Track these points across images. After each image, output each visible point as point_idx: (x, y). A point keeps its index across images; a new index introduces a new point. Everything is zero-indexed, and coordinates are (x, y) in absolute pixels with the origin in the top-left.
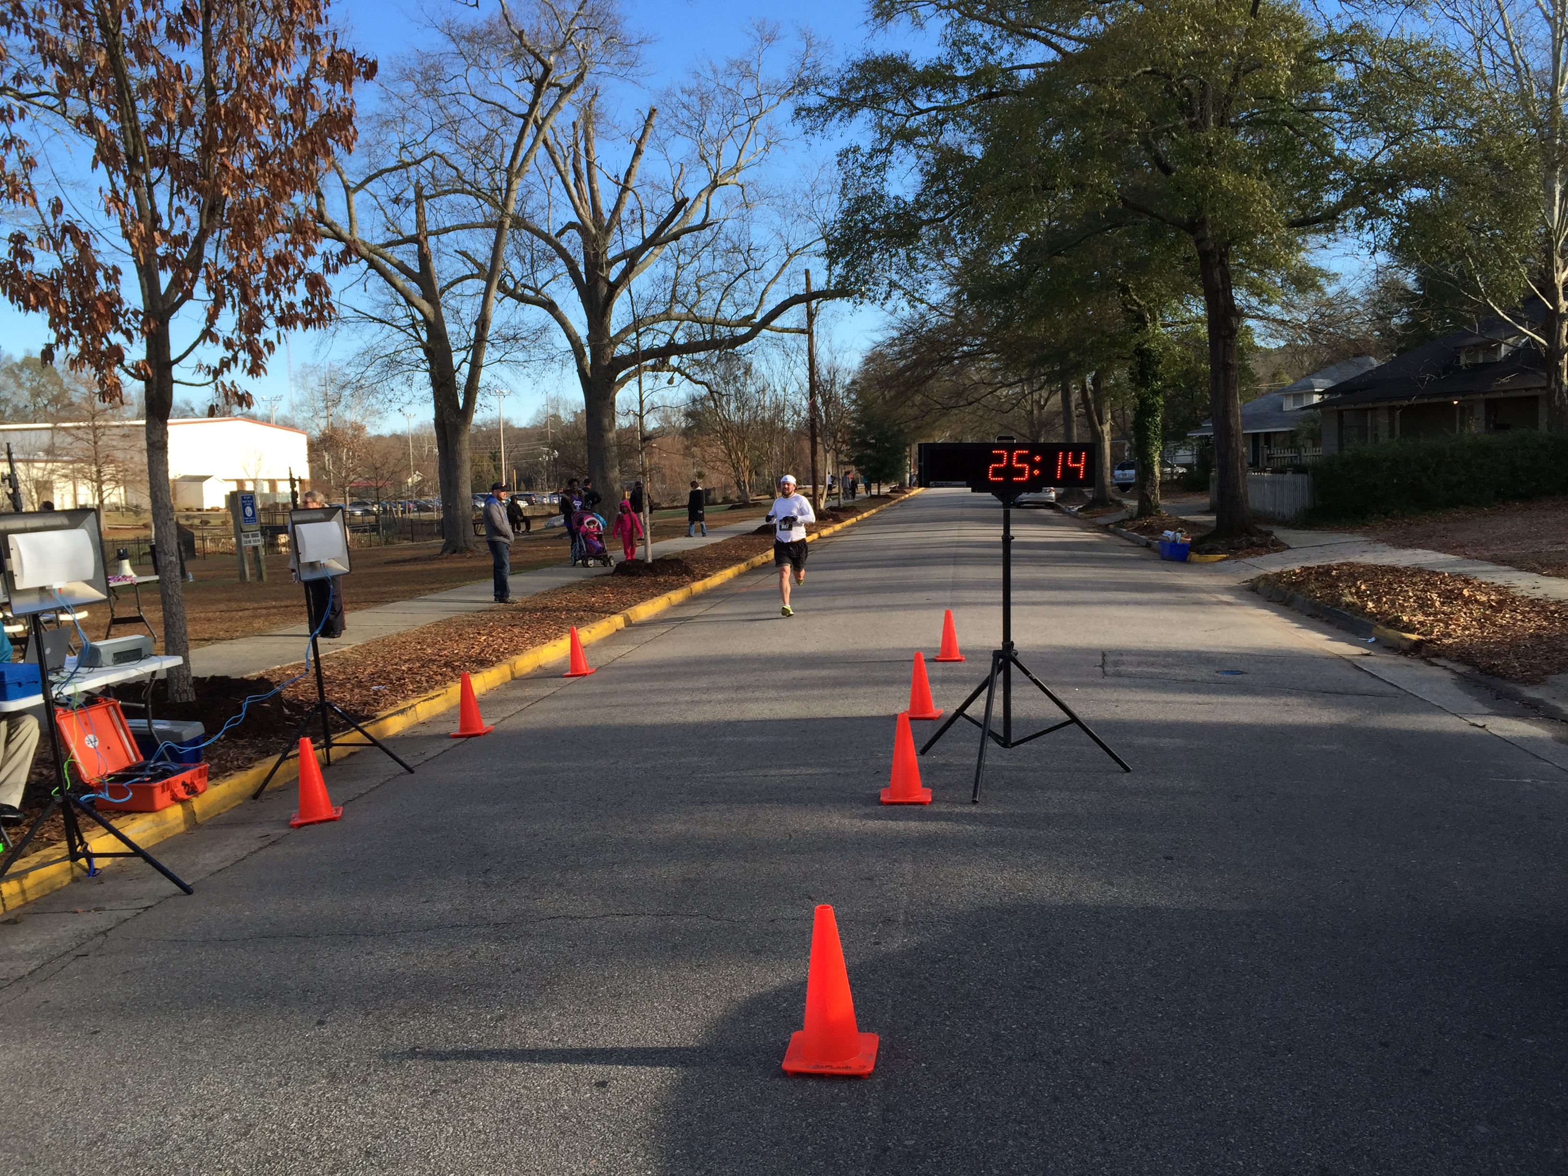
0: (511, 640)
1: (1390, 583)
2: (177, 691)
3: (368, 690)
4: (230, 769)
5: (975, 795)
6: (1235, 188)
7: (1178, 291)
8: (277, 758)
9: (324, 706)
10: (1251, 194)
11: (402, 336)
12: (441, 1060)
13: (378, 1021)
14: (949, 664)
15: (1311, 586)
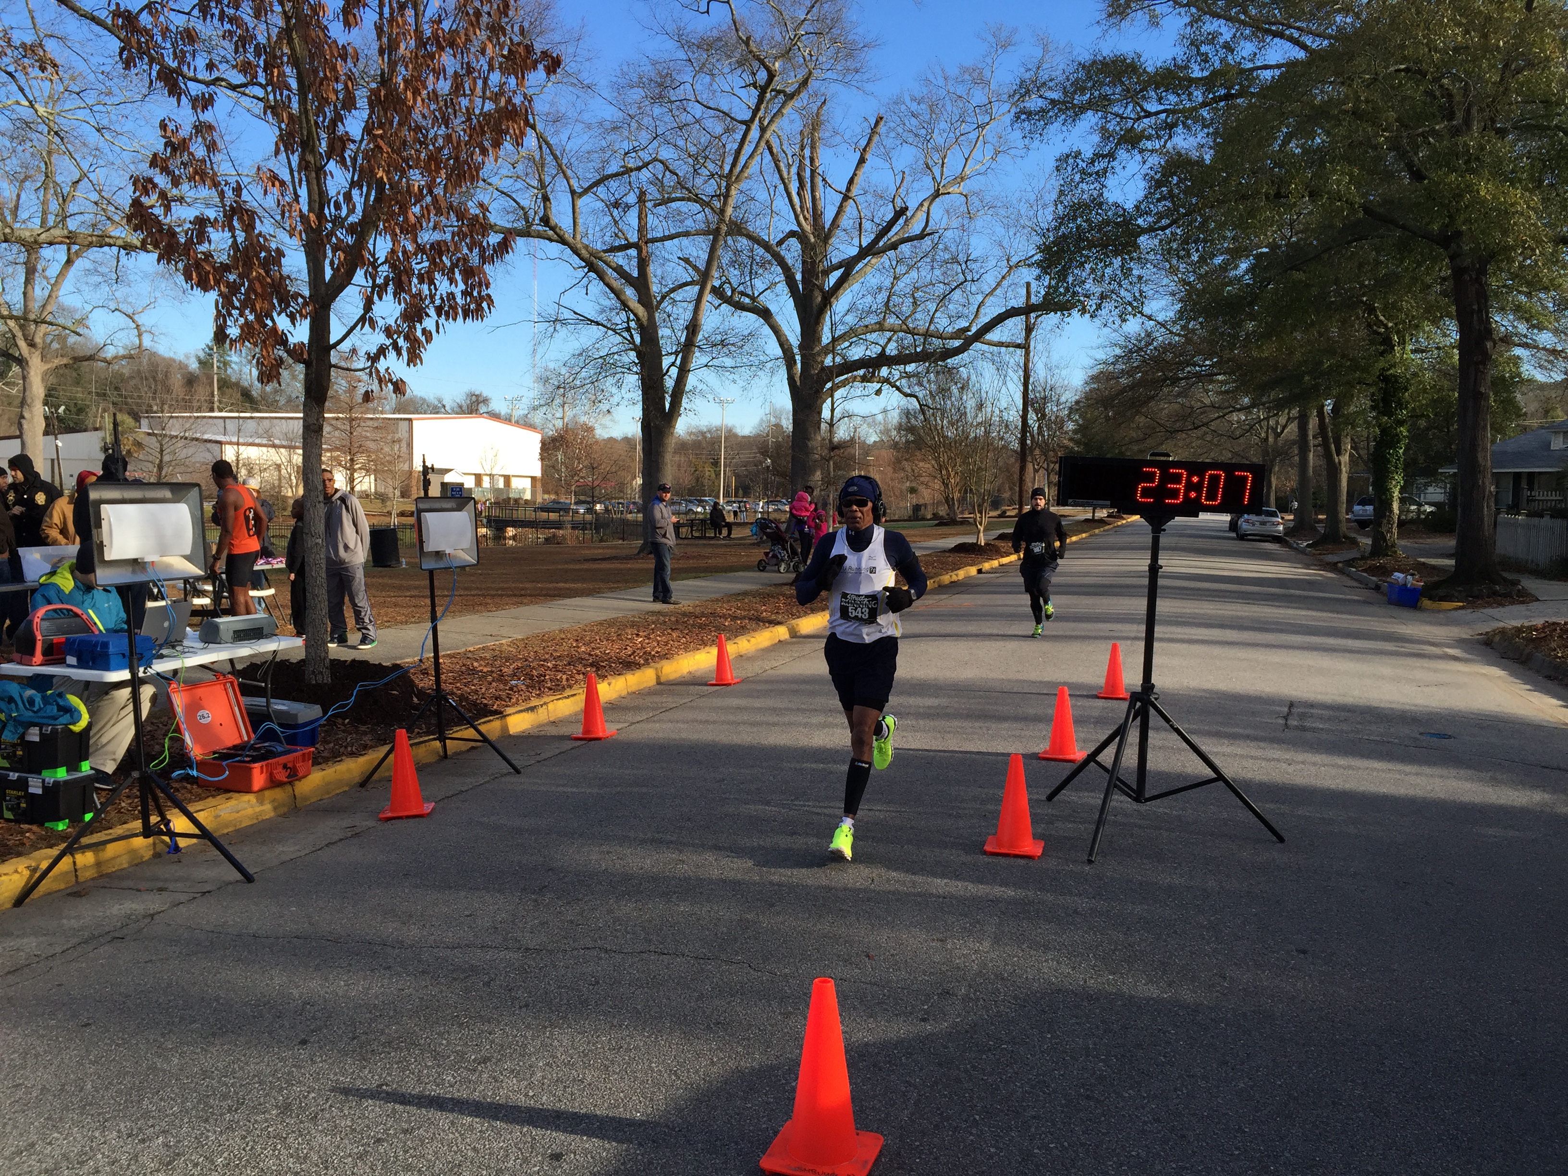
0: (667, 645)
2: (313, 672)
3: (505, 684)
4: (343, 754)
6: (1494, 197)
7: (1433, 313)
9: (439, 696)
10: (1512, 205)
12: (401, 1103)
13: (361, 1047)
15: (1553, 645)
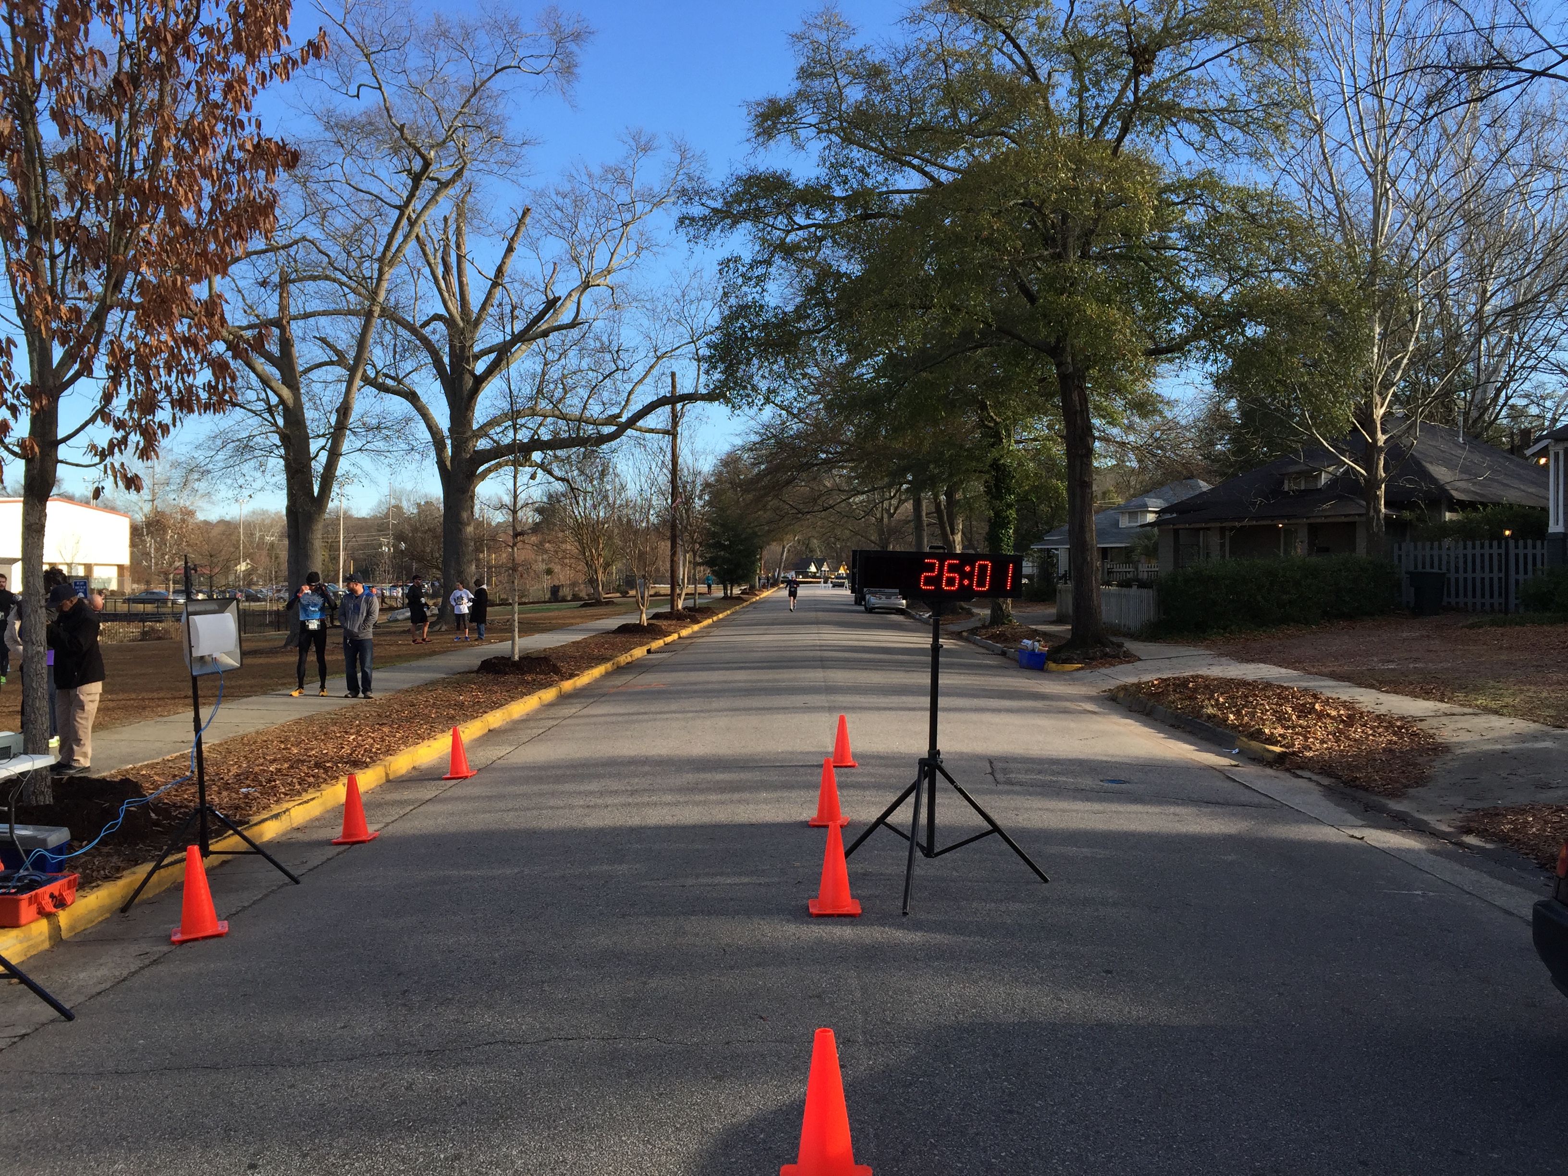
0: (383, 741)
1: (1246, 697)
2: (33, 793)
3: (236, 793)
4: (97, 879)
5: (905, 907)
6: (1098, 316)
7: (1034, 409)
8: (149, 866)
9: (205, 810)
10: (1113, 324)
11: (255, 421)
13: (319, 1163)
14: (846, 770)
15: (1171, 698)
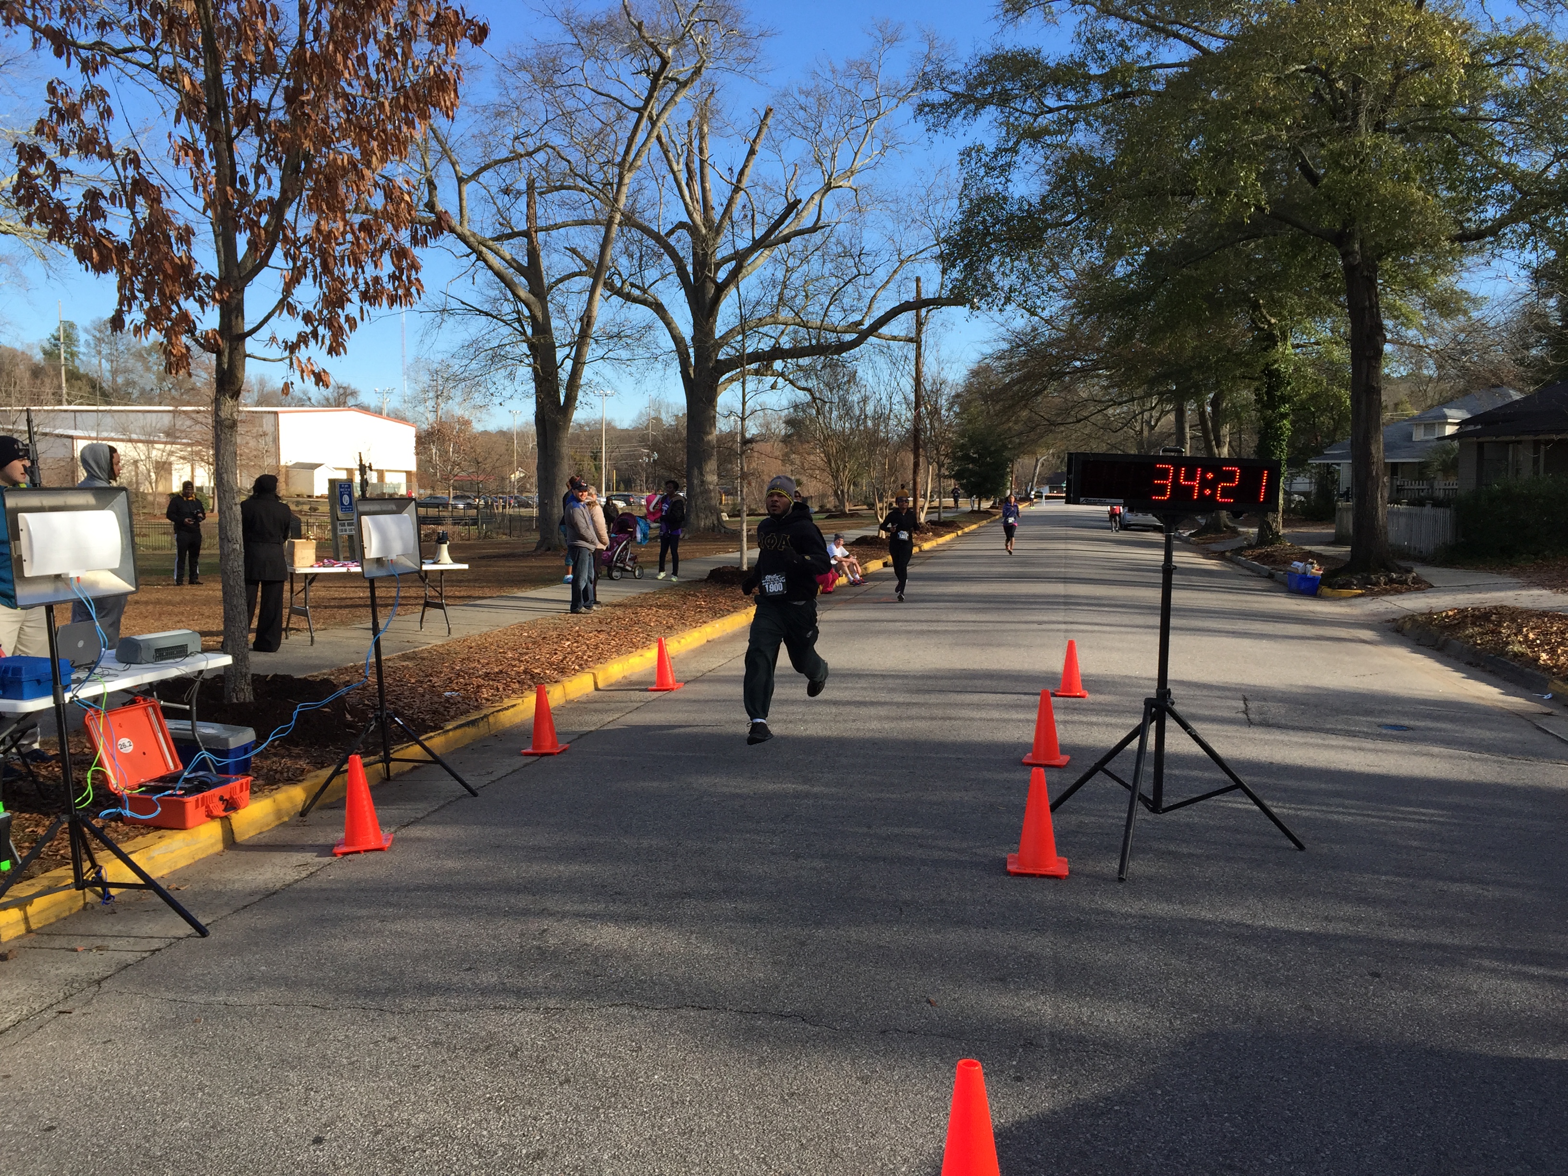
1: (1562, 633)
2: (234, 690)
3: (439, 697)
4: (279, 782)
5: (1121, 872)
6: (1394, 196)
8: (330, 771)
9: (384, 715)
11: (507, 330)
14: (1071, 701)
15: (1469, 631)
